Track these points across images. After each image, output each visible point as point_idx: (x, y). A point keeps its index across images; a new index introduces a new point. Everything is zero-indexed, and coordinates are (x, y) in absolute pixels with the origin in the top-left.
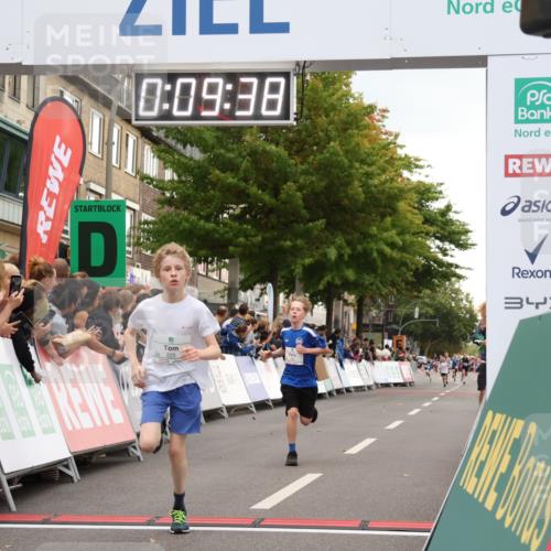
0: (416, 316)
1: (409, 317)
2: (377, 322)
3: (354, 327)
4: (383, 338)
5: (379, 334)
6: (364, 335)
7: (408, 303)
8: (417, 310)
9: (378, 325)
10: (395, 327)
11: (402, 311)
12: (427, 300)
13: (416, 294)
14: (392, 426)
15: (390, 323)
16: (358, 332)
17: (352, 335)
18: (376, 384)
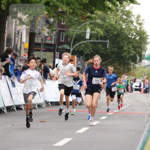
0: (88, 37)
1: (80, 37)
2: (50, 42)
3: (27, 46)
4: (55, 58)
5: (52, 54)
6: (36, 54)
7: (80, 23)
8: (88, 30)
9: (50, 45)
10: (66, 46)
11: (74, 31)
12: (99, 21)
13: (89, 14)
14: (61, 143)
15: (62, 44)
16: (30, 51)
17: (24, 55)
18: (47, 103)
